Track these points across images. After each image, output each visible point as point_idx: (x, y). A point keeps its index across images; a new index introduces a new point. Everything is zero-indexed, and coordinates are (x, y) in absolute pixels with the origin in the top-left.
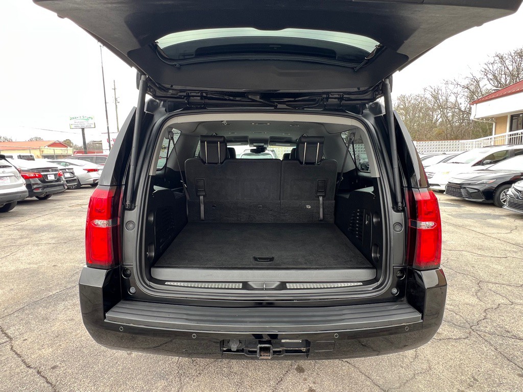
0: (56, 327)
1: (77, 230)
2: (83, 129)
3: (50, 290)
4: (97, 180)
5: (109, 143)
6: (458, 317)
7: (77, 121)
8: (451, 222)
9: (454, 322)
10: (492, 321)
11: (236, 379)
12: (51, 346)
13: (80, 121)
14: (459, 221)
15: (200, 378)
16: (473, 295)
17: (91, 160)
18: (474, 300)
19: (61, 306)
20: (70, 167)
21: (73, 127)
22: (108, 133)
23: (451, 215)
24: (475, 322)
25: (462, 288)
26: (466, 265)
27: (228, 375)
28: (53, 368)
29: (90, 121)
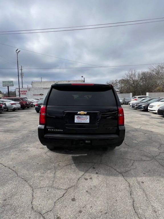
0: (12, 156)
1: (11, 127)
2: (8, 87)
3: (6, 146)
5: (19, 92)
6: (150, 154)
8: (158, 125)
9: (148, 156)
10: (161, 156)
11: (73, 170)
12: (12, 161)
13: (7, 83)
14: (161, 125)
15: (62, 170)
16: (157, 148)
17: (13, 100)
18: (157, 150)
19: (11, 151)
20: (5, 102)
21: (4, 86)
22: (19, 88)
23: (158, 122)
24: (155, 156)
25: (154, 146)
26: (158, 139)
27: (71, 169)
28: (14, 167)
29: (11, 83)
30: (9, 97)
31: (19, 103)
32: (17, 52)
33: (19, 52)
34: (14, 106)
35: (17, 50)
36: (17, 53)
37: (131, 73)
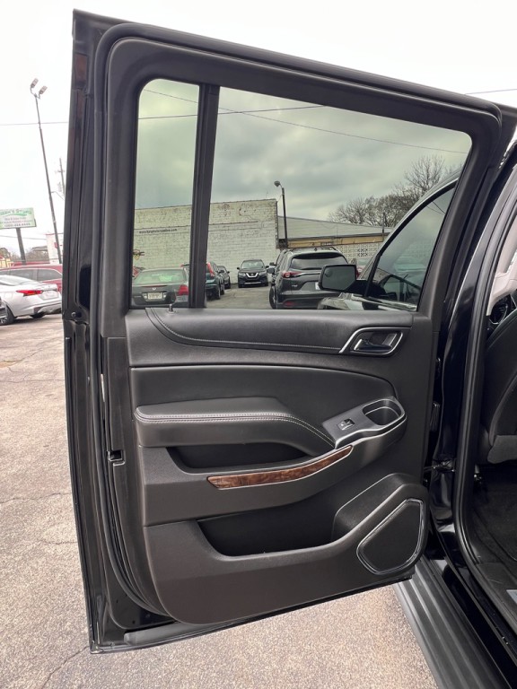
2: (18, 230)
4: (40, 308)
5: (58, 248)
7: (9, 217)
13: (12, 217)
21: (4, 225)
22: (56, 233)
29: (28, 217)
30: (24, 263)
31: (55, 286)
32: (36, 90)
33: (41, 92)
34: (35, 301)
35: (33, 86)
36: (36, 96)
37: (425, 173)
